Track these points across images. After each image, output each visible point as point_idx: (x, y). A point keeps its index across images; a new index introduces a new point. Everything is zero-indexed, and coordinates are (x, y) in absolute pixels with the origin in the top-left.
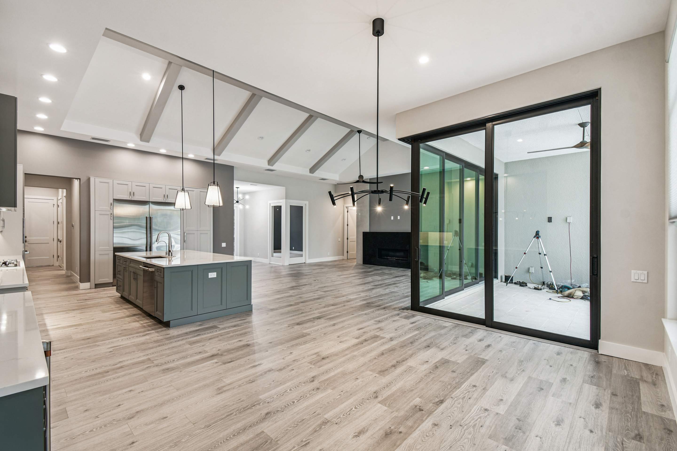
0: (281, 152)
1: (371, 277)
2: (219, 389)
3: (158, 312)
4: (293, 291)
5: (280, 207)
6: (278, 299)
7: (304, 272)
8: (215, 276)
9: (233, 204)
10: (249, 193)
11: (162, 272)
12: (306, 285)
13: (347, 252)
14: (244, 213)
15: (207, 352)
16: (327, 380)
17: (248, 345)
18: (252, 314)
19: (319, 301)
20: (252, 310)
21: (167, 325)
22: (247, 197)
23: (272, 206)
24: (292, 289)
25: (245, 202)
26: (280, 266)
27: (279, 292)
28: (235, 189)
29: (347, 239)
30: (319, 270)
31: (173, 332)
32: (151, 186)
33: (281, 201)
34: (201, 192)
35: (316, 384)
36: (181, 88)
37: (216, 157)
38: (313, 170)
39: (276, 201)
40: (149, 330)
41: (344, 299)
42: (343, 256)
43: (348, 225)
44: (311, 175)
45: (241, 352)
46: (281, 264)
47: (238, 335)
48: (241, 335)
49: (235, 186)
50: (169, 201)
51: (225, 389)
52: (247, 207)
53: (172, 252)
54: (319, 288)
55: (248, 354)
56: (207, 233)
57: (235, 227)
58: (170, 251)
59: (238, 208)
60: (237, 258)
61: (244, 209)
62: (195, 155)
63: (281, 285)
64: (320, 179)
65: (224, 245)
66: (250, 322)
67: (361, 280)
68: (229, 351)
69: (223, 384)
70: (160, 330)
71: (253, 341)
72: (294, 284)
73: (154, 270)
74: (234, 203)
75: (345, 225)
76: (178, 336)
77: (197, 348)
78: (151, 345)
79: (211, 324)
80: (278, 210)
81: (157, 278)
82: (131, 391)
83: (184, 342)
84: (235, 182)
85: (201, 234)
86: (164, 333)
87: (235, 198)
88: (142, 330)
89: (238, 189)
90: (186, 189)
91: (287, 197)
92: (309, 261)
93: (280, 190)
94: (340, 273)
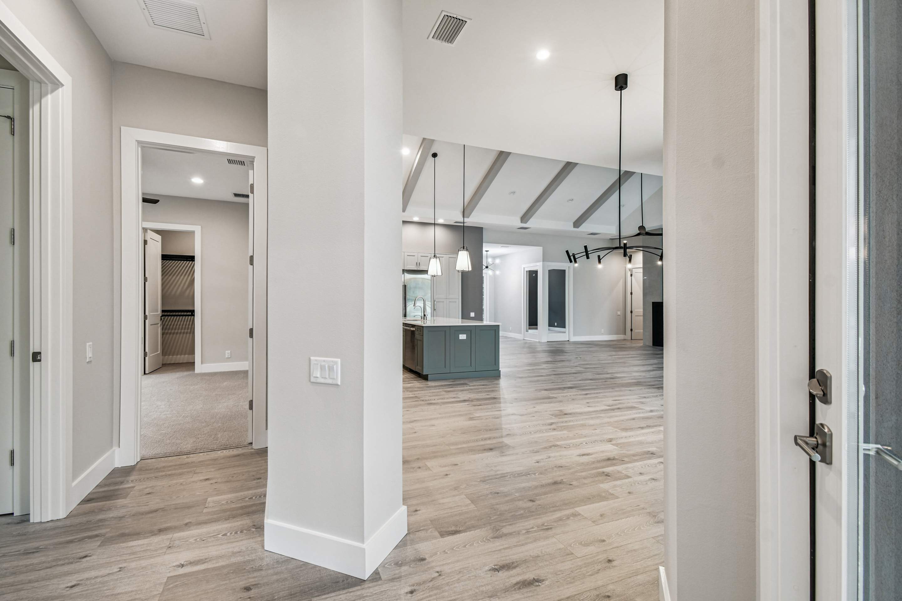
0: (537, 206)
1: (656, 359)
2: (471, 418)
3: (418, 367)
4: (546, 365)
5: (536, 272)
6: (529, 370)
7: (565, 349)
8: (465, 338)
9: (482, 270)
10: (501, 256)
11: (422, 330)
12: (564, 361)
13: (631, 330)
14: (495, 279)
15: (460, 398)
16: (565, 426)
17: (495, 398)
18: (500, 378)
19: (575, 375)
20: (500, 376)
21: (425, 378)
22: (498, 261)
23: (526, 271)
24: (546, 364)
25: (495, 267)
26: (536, 342)
27: (530, 364)
28: (484, 253)
29: (631, 312)
30: (586, 348)
31: (430, 383)
32: (406, 254)
33: (538, 264)
34: (450, 257)
35: (553, 426)
36: (435, 155)
37: (466, 220)
38: (577, 223)
39: (532, 265)
40: (412, 381)
41: (608, 376)
42: (625, 335)
43: (631, 293)
44: (576, 229)
45: (488, 401)
46: (537, 341)
47: (486, 391)
48: (488, 391)
49: (484, 249)
50: (422, 268)
51: (475, 418)
52: (498, 272)
53: (426, 316)
54: (579, 364)
55: (495, 403)
56: (456, 302)
57: (485, 297)
58: (425, 315)
59: (487, 274)
60: (487, 322)
61: (495, 275)
62: (445, 220)
63: (534, 359)
64: (589, 234)
65: (472, 315)
66: (499, 384)
67: (641, 361)
68: (478, 400)
69: (473, 416)
70: (420, 381)
71: (499, 396)
72: (549, 359)
73: (414, 330)
74: (483, 268)
75: (627, 294)
76: (435, 386)
77: (452, 395)
78: (416, 389)
79: (462, 382)
80: (534, 275)
81: (417, 336)
82: (408, 410)
83: (441, 390)
84: (484, 244)
85: (450, 302)
86: (424, 383)
87: (485, 264)
88: (407, 380)
89: (488, 252)
90: (437, 255)
91: (545, 259)
92: (574, 339)
93: (537, 251)
94: (614, 353)
